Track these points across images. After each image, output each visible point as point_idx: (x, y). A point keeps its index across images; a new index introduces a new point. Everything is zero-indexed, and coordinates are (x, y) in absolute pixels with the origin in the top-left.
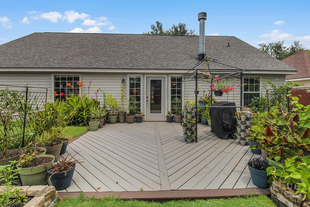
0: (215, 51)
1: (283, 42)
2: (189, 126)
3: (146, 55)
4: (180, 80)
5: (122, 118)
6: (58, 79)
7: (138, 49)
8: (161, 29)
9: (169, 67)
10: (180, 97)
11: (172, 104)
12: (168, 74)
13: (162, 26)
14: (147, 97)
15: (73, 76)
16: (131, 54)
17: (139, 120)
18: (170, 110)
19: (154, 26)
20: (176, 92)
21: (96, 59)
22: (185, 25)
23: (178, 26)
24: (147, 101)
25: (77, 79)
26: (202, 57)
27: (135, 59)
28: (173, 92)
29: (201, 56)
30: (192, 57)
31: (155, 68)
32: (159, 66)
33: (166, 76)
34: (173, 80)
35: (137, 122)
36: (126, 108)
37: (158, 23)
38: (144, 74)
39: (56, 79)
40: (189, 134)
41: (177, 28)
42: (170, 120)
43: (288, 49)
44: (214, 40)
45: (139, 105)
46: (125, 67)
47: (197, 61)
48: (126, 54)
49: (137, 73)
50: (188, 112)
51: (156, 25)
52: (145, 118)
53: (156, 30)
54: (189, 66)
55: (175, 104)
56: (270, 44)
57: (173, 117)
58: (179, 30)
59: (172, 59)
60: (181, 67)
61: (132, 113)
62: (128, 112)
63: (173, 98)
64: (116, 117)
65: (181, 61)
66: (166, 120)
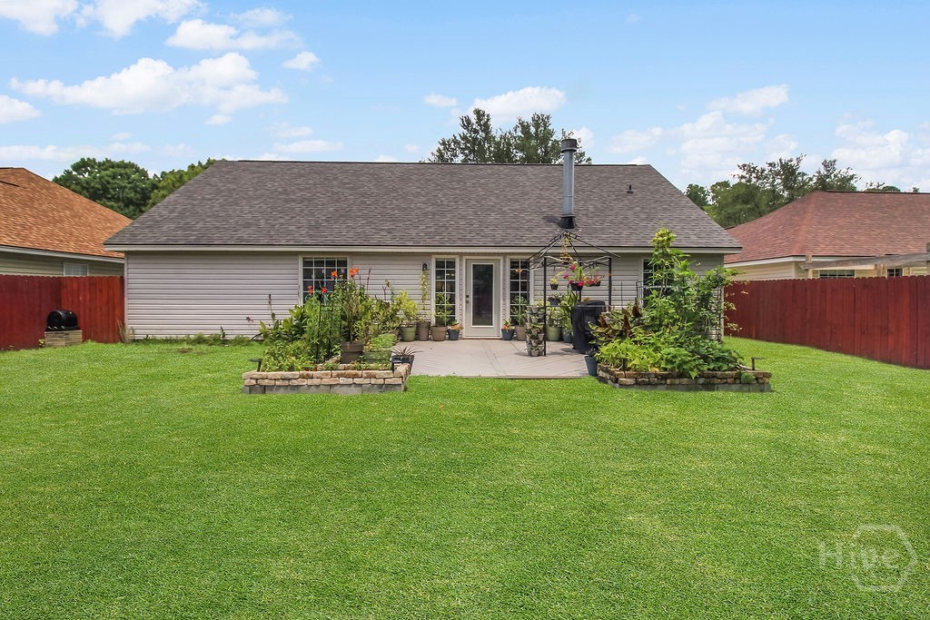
0: (599, 206)
1: (799, 160)
2: (534, 332)
3: (463, 217)
4: (526, 265)
5: (423, 333)
6: (310, 263)
7: (445, 202)
8: (486, 128)
9: (506, 243)
10: (526, 297)
11: (511, 307)
12: (505, 255)
13: (488, 120)
14: (467, 296)
15: (336, 258)
16: (434, 214)
17: (454, 336)
18: (508, 319)
19: (469, 121)
20: (519, 286)
21: (373, 226)
22: (548, 117)
23: (530, 121)
24: (467, 302)
25: (344, 263)
26: (568, 223)
27: (444, 226)
28: (514, 286)
29: (567, 220)
30: (550, 219)
31: (481, 244)
32: (488, 241)
33: (501, 258)
34: (514, 264)
35: (450, 339)
36: (431, 315)
37: (479, 114)
38: (461, 255)
39: (306, 263)
40: (534, 344)
41: (528, 126)
42: (509, 336)
43: (811, 179)
44: (604, 175)
45: (453, 309)
46: (429, 241)
47: (558, 231)
48: (426, 214)
49: (449, 253)
50: (532, 314)
51: (473, 119)
52: (464, 333)
53: (476, 131)
54: (544, 239)
55: (517, 307)
56: (770, 164)
57: (514, 331)
58: (533, 130)
59: (513, 225)
60: (528, 242)
61: (440, 322)
62: (433, 322)
63: (513, 297)
64: (414, 329)
65: (530, 230)
66: (501, 337)
